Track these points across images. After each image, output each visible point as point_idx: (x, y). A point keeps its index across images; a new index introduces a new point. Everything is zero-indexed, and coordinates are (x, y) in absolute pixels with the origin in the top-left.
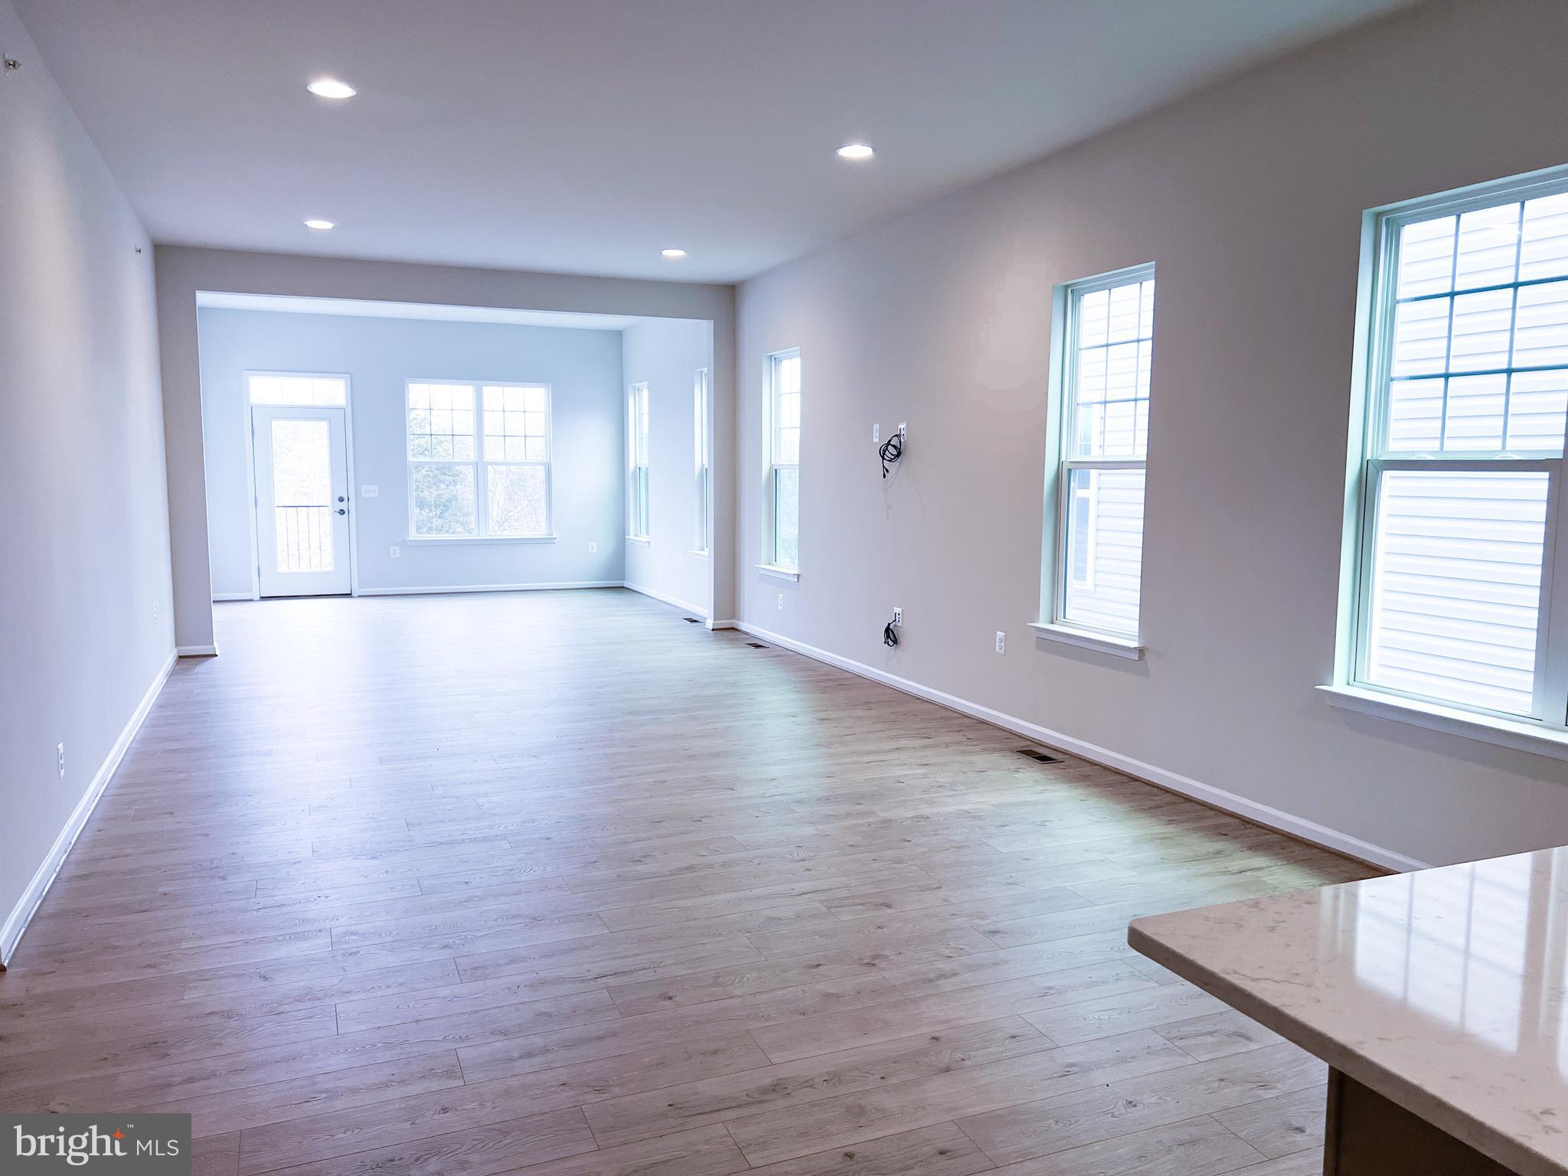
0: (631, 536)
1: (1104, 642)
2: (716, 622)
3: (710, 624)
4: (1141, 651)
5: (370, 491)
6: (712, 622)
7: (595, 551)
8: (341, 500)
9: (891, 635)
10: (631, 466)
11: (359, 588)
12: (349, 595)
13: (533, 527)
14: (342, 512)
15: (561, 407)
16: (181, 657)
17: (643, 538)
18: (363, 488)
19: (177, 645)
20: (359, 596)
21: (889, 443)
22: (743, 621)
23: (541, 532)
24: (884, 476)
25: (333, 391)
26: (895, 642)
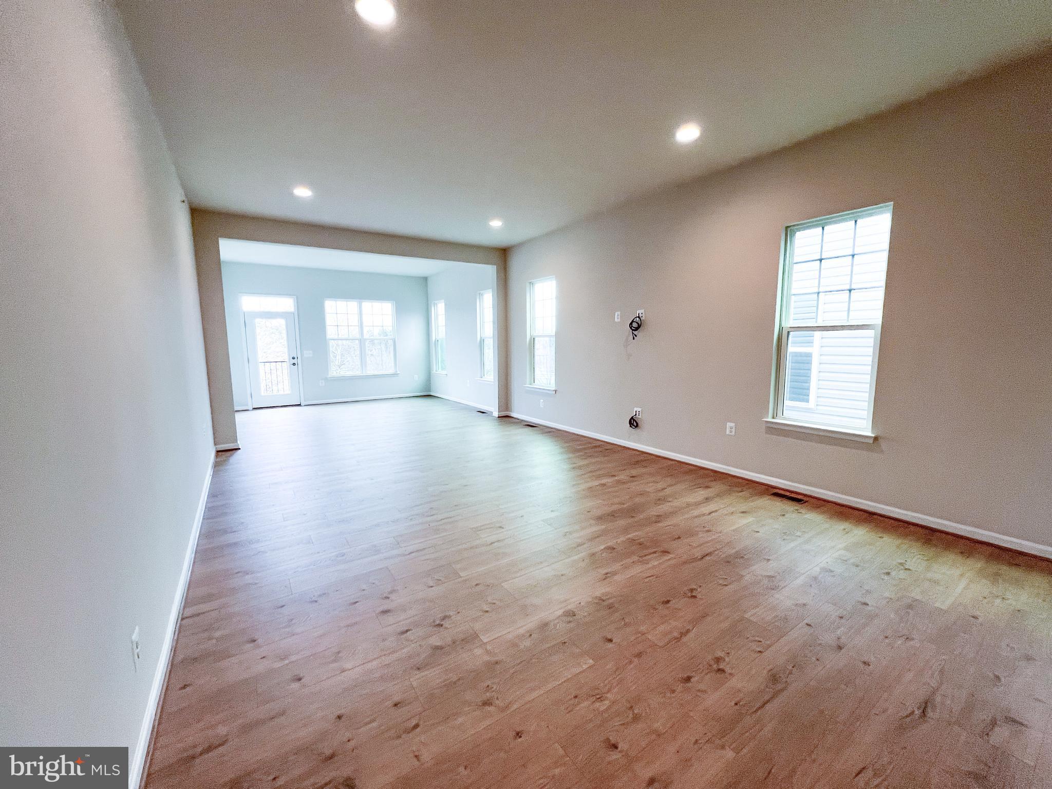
0: (434, 371)
1: (841, 432)
2: (500, 413)
3: (496, 414)
4: (876, 439)
5: (308, 354)
6: (497, 413)
7: (417, 379)
8: (294, 358)
9: (634, 423)
10: (433, 338)
11: (305, 401)
12: (299, 405)
13: (389, 368)
14: (294, 364)
15: (401, 311)
16: (218, 451)
17: (440, 371)
18: (305, 352)
19: (215, 444)
20: (305, 405)
21: (633, 321)
22: (514, 412)
23: (391, 371)
24: (634, 339)
25: (287, 304)
26: (637, 426)
